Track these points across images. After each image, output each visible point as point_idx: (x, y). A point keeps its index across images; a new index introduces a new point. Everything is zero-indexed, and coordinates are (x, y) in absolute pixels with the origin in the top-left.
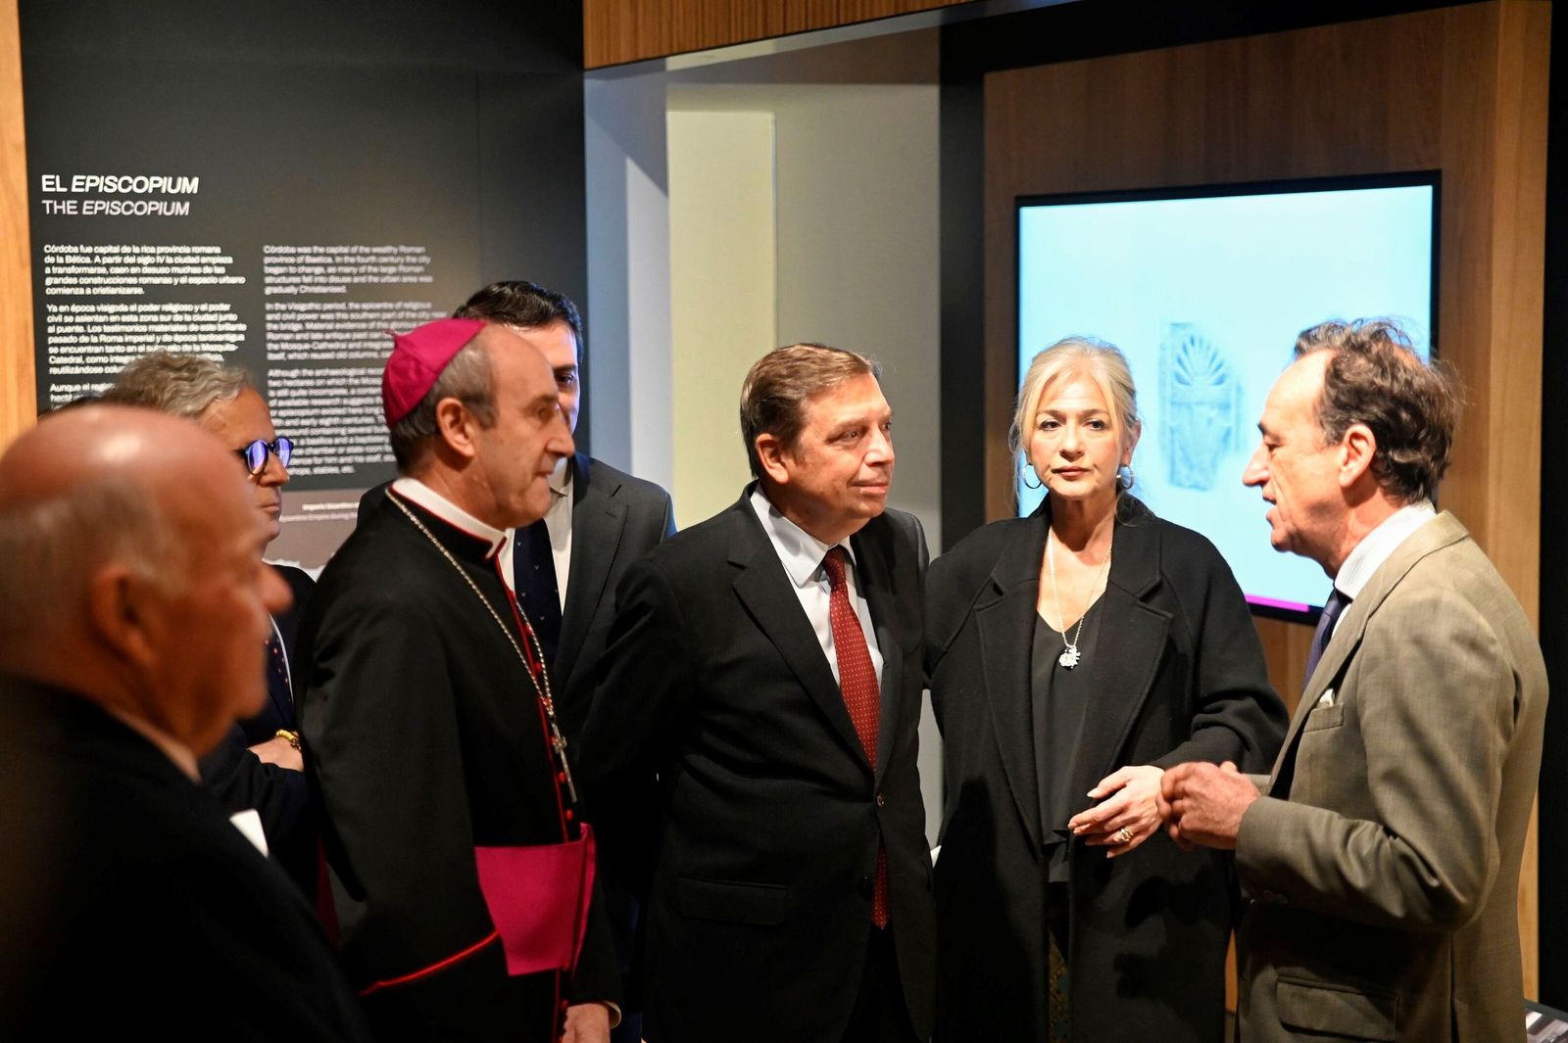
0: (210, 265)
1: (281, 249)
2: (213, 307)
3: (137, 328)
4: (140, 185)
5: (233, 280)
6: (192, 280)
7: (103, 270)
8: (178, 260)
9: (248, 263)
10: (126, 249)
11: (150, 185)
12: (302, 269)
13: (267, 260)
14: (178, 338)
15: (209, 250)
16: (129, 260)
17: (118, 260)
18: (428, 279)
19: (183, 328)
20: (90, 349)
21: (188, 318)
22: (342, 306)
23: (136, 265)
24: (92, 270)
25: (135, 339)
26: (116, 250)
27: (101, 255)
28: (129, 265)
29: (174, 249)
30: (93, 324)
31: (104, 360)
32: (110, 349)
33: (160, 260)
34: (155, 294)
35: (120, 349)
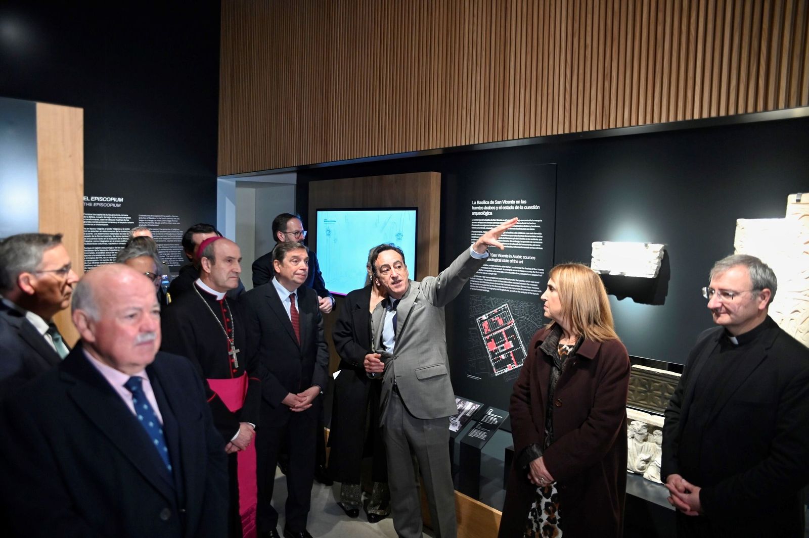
0: (125, 219)
1: (143, 216)
2: (126, 229)
3: (107, 234)
4: (108, 199)
5: (131, 223)
6: (121, 223)
7: (98, 220)
8: (118, 218)
9: (135, 219)
10: (104, 215)
11: (111, 199)
12: (148, 220)
13: (140, 218)
14: (117, 236)
15: (125, 215)
16: (105, 217)
17: (102, 217)
18: (179, 223)
19: (118, 234)
20: (94, 239)
21: (119, 232)
22: (158, 229)
23: (107, 219)
24: (95, 220)
25: (106, 236)
26: (102, 215)
27: (98, 216)
28: (105, 219)
29: (117, 215)
30: (95, 233)
31: (98, 241)
32: (100, 239)
33: (113, 217)
34: (111, 226)
35: (102, 239)
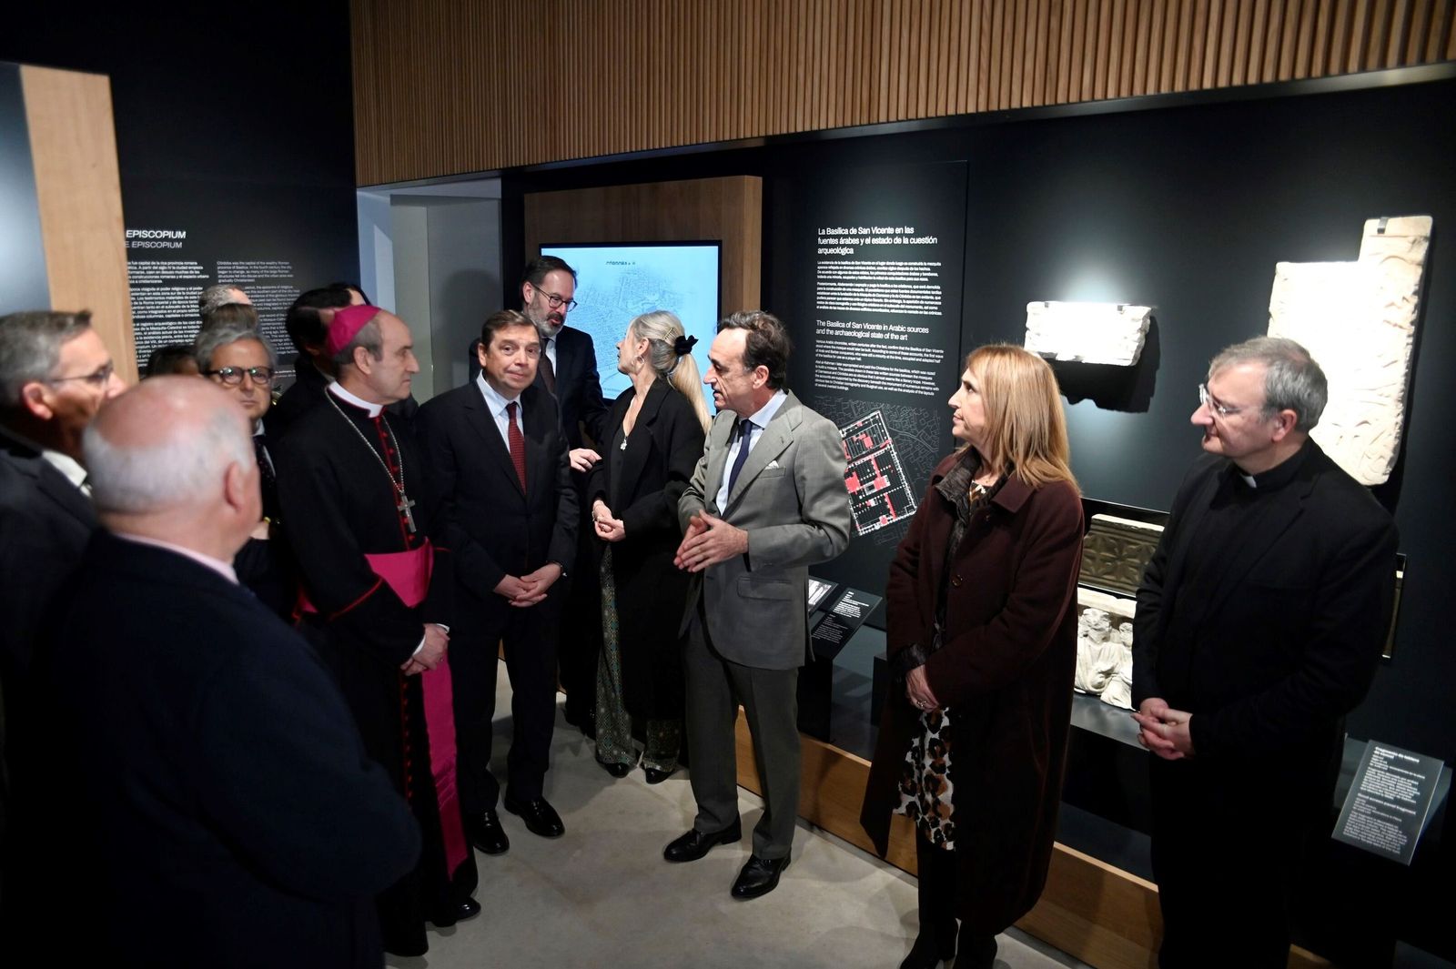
0: (193, 270)
1: (225, 263)
2: (195, 289)
3: (160, 298)
4: (159, 234)
5: (204, 277)
6: (185, 277)
7: (143, 272)
8: (178, 268)
9: (210, 268)
10: (153, 263)
11: (163, 234)
12: (235, 272)
13: (219, 268)
14: (179, 302)
15: (192, 263)
16: (155, 268)
17: (150, 268)
18: (291, 276)
19: (182, 298)
20: (139, 308)
21: (184, 293)
22: (253, 288)
23: (158, 270)
24: (138, 273)
25: (160, 303)
26: (149, 263)
27: (142, 266)
28: (155, 270)
29: (176, 263)
30: (139, 296)
31: (146, 312)
32: (148, 308)
33: (170, 268)
34: (167, 283)
35: (152, 307)
